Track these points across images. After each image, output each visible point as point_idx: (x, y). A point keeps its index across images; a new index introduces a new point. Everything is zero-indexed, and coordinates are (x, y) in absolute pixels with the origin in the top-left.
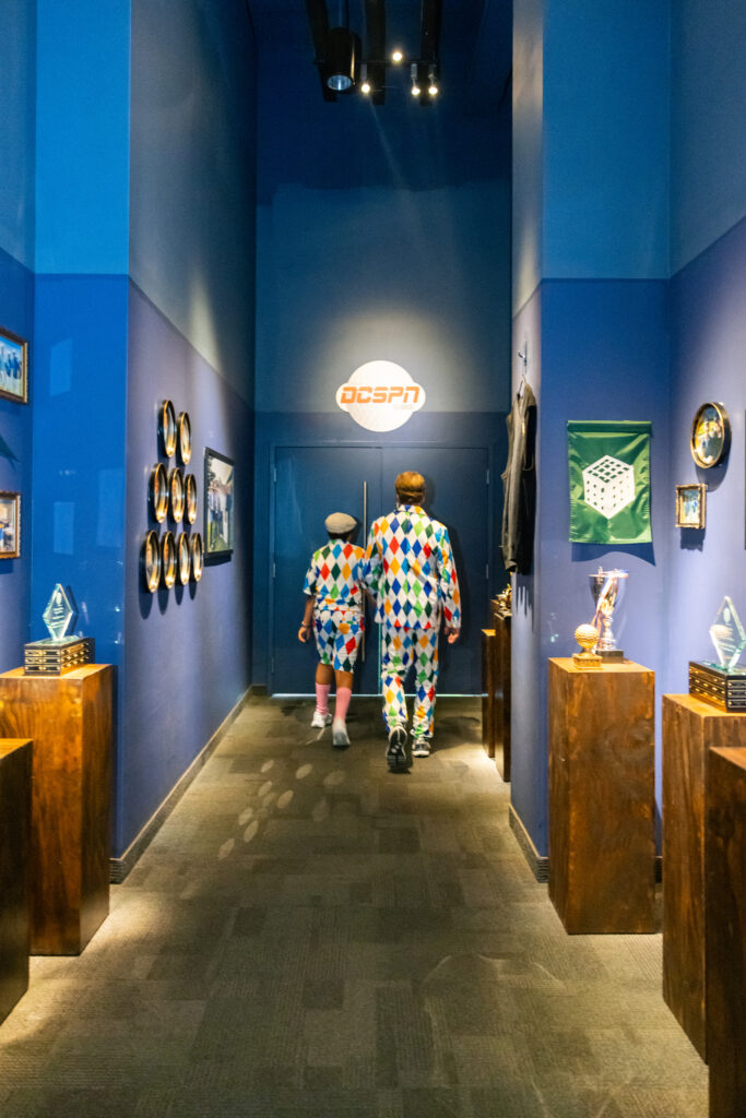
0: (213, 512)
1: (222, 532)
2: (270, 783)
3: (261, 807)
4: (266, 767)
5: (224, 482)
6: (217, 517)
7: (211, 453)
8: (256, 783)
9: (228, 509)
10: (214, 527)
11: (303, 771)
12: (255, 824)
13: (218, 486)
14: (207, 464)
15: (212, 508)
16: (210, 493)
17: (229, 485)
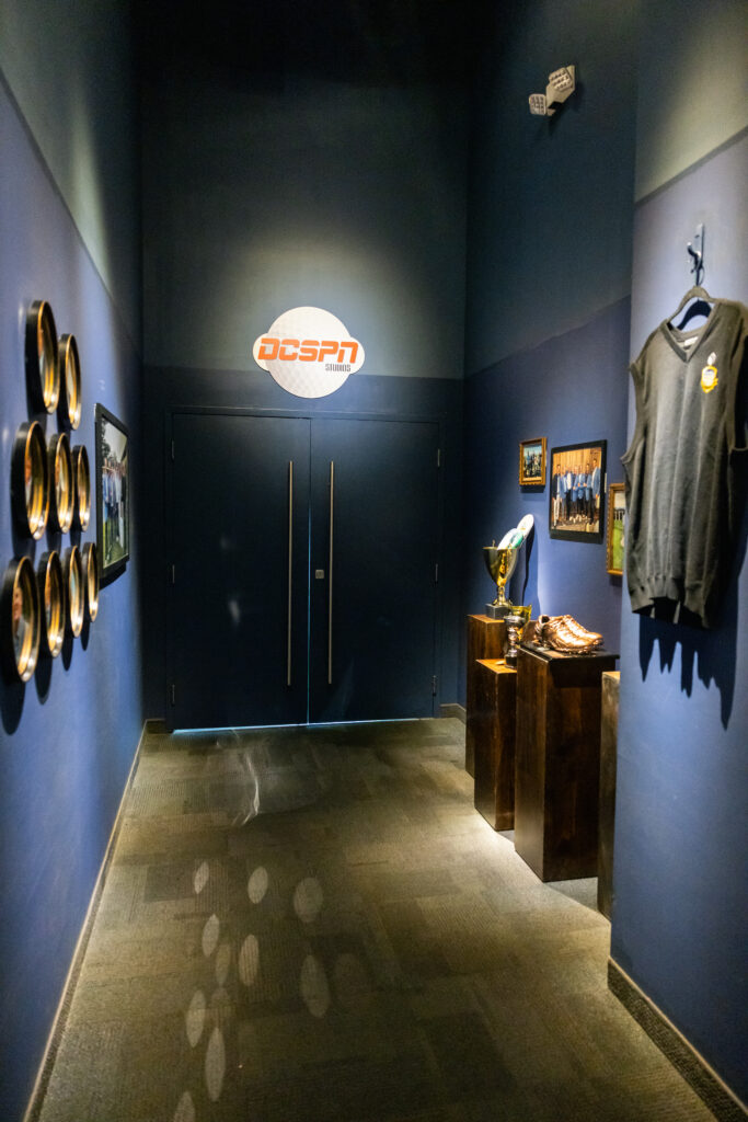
0: (108, 505)
1: (118, 535)
2: (214, 919)
3: (216, 986)
4: (200, 880)
5: (119, 460)
6: (113, 513)
7: (103, 415)
8: (195, 920)
9: (123, 499)
10: (109, 528)
11: (258, 884)
12: (217, 1037)
13: (112, 465)
14: (99, 432)
15: (107, 499)
16: (105, 476)
17: (124, 463)
